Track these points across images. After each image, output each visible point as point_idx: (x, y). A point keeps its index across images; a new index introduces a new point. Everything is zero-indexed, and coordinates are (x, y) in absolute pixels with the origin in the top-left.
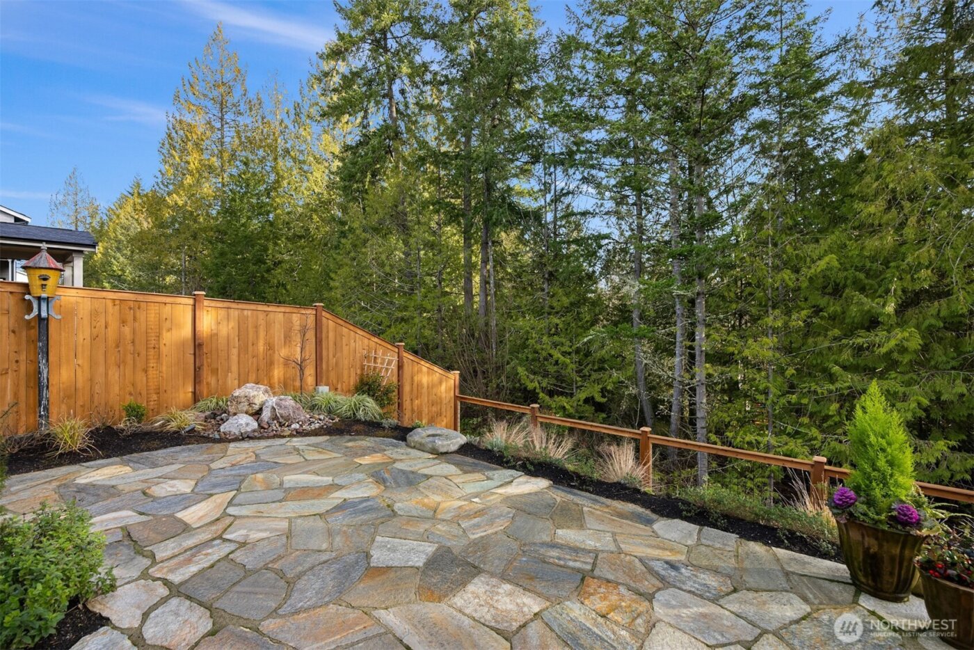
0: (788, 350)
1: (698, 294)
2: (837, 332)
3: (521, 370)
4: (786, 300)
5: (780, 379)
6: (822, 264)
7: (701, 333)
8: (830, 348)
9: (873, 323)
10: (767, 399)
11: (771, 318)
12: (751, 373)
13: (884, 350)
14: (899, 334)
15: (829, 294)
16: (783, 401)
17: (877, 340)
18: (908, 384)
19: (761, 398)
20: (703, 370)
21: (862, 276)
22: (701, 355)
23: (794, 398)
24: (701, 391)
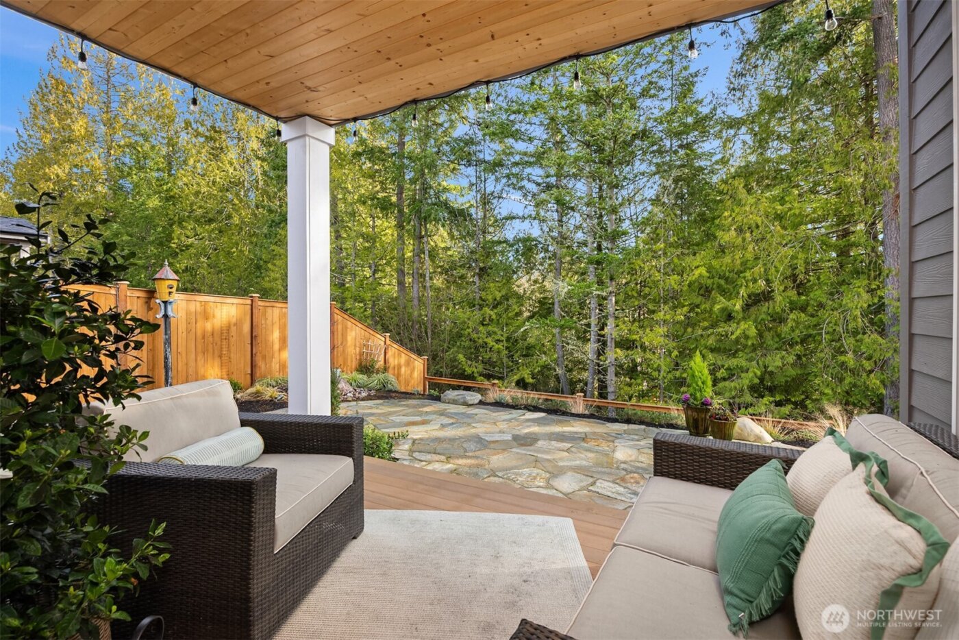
0: (676, 337)
1: (610, 293)
2: (706, 324)
3: (461, 357)
4: (673, 298)
5: (668, 359)
6: (697, 272)
7: (611, 323)
8: (702, 336)
9: (729, 317)
10: (659, 375)
11: (662, 313)
12: (648, 355)
13: (734, 337)
14: (743, 326)
15: (702, 295)
16: (670, 376)
17: (730, 329)
18: (750, 360)
19: (655, 374)
20: (614, 355)
21: (722, 282)
22: (611, 342)
23: (678, 374)
24: (611, 370)
